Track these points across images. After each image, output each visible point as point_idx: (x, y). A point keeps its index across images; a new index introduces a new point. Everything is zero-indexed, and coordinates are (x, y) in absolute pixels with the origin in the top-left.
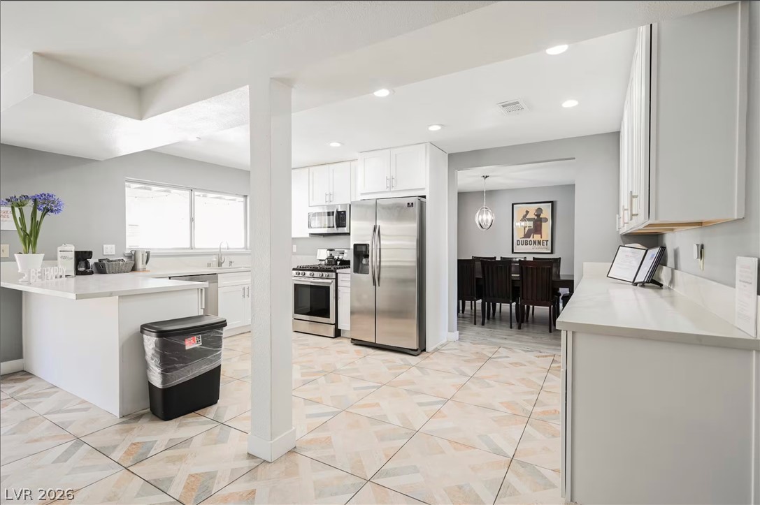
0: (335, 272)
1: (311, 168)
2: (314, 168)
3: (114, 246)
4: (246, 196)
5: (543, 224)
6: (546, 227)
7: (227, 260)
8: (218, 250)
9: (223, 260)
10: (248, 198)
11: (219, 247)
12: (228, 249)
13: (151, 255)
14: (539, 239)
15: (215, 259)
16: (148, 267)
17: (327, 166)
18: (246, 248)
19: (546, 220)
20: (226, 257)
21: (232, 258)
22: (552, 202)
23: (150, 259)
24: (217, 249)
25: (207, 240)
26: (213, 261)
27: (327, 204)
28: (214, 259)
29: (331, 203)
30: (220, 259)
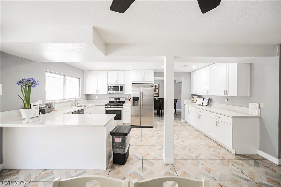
0: (122, 105)
2: (109, 71)
3: (41, 100)
4: (79, 78)
5: (157, 89)
6: (157, 90)
8: (74, 99)
14: (156, 93)
17: (115, 71)
19: (157, 88)
22: (159, 84)
26: (73, 104)
27: (115, 83)
29: (117, 83)
30: (75, 103)
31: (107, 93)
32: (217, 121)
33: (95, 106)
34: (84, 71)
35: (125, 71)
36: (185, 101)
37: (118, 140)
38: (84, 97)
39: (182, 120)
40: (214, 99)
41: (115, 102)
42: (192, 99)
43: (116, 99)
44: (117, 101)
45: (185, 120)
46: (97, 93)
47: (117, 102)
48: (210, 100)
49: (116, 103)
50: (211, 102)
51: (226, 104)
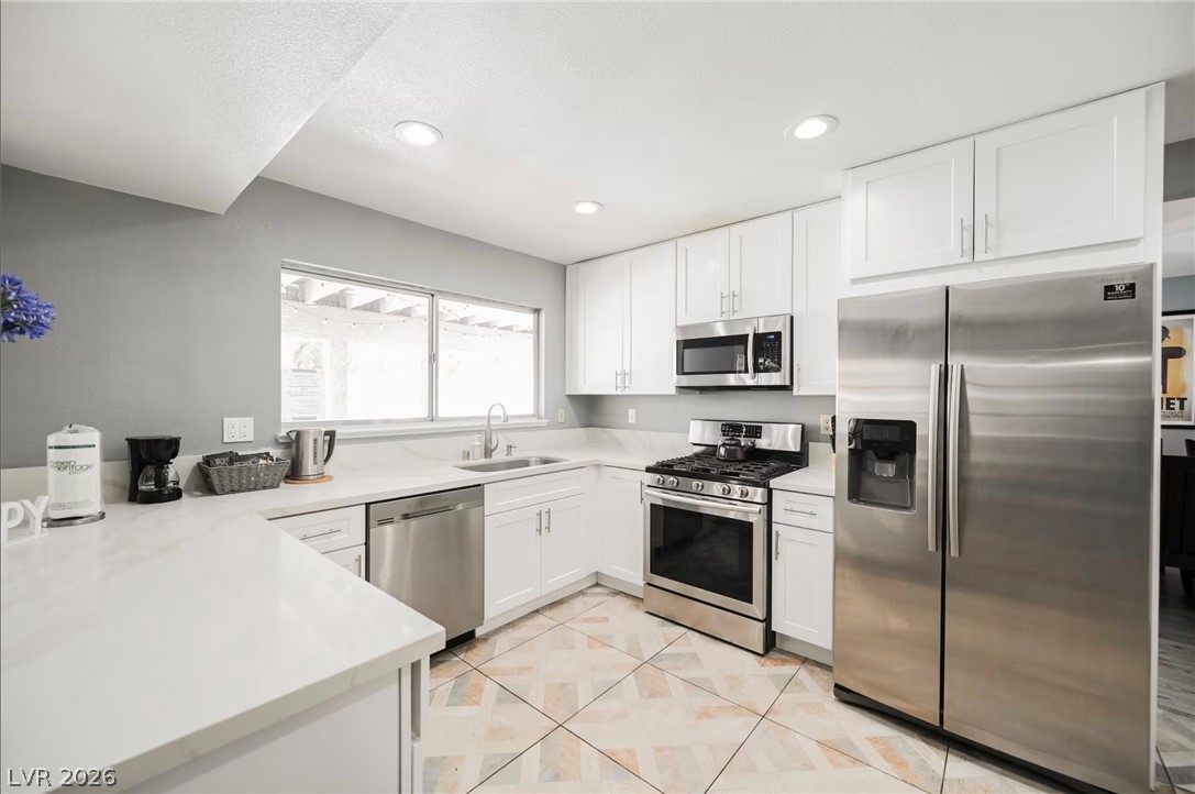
0: (766, 486)
1: (679, 240)
2: (686, 239)
3: (250, 420)
4: (537, 311)
7: (501, 441)
8: (485, 423)
9: (494, 444)
10: (543, 315)
11: (486, 414)
12: (506, 419)
13: (337, 437)
15: (477, 443)
16: (330, 468)
17: (725, 230)
18: (537, 415)
20: (500, 436)
21: (514, 438)
23: (337, 448)
24: (482, 418)
25: (464, 400)
26: (474, 446)
27: (725, 317)
28: (477, 441)
29: (736, 317)
30: (488, 441)
31: (673, 391)
33: (598, 466)
34: (563, 268)
35: (798, 214)
38: (564, 412)
41: (722, 451)
43: (731, 428)
44: (738, 444)
46: (619, 392)
47: (740, 456)
49: (731, 458)
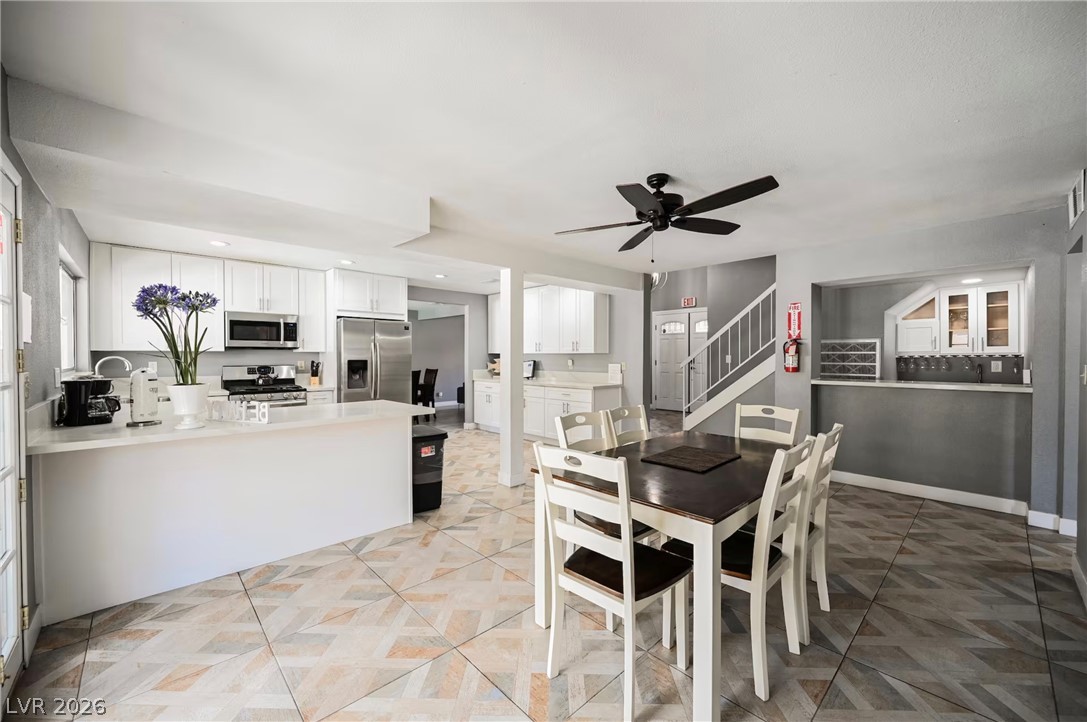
1: (226, 261)
2: (230, 261)
4: (77, 278)
17: (260, 265)
27: (263, 312)
29: (269, 312)
32: (565, 403)
34: (88, 243)
35: (300, 271)
36: (475, 371)
37: (427, 452)
39: (467, 425)
40: (544, 363)
41: (261, 382)
42: (491, 366)
43: (258, 370)
45: (475, 421)
47: (271, 382)
48: (536, 366)
50: (538, 369)
51: (571, 371)
